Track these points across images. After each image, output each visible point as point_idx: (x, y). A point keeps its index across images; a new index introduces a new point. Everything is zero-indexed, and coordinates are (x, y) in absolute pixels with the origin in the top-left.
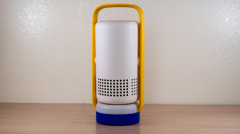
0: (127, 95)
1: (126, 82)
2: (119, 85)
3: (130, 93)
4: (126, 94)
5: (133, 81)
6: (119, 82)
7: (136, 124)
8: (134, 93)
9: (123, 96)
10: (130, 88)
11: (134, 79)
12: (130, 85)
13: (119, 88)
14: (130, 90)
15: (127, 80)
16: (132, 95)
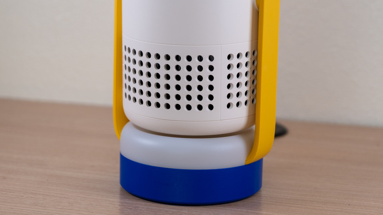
0: (211, 107)
1: (206, 63)
2: (184, 73)
3: (220, 101)
4: (206, 102)
5: (234, 61)
6: (184, 63)
7: (239, 203)
8: (234, 100)
9: (195, 108)
10: (220, 82)
11: (235, 56)
12: (220, 73)
13: (183, 83)
14: (220, 92)
15: (211, 58)
16: (229, 106)
